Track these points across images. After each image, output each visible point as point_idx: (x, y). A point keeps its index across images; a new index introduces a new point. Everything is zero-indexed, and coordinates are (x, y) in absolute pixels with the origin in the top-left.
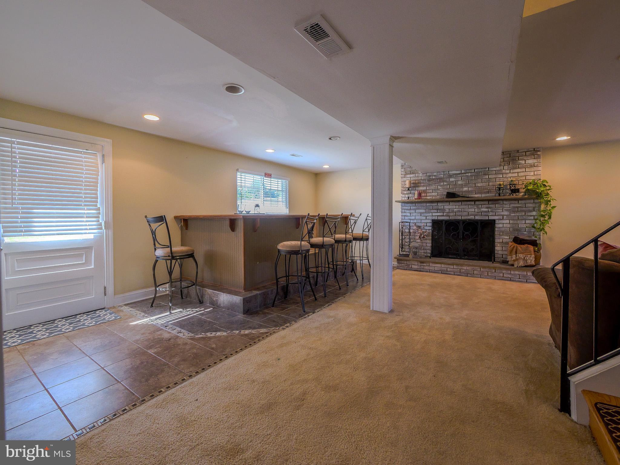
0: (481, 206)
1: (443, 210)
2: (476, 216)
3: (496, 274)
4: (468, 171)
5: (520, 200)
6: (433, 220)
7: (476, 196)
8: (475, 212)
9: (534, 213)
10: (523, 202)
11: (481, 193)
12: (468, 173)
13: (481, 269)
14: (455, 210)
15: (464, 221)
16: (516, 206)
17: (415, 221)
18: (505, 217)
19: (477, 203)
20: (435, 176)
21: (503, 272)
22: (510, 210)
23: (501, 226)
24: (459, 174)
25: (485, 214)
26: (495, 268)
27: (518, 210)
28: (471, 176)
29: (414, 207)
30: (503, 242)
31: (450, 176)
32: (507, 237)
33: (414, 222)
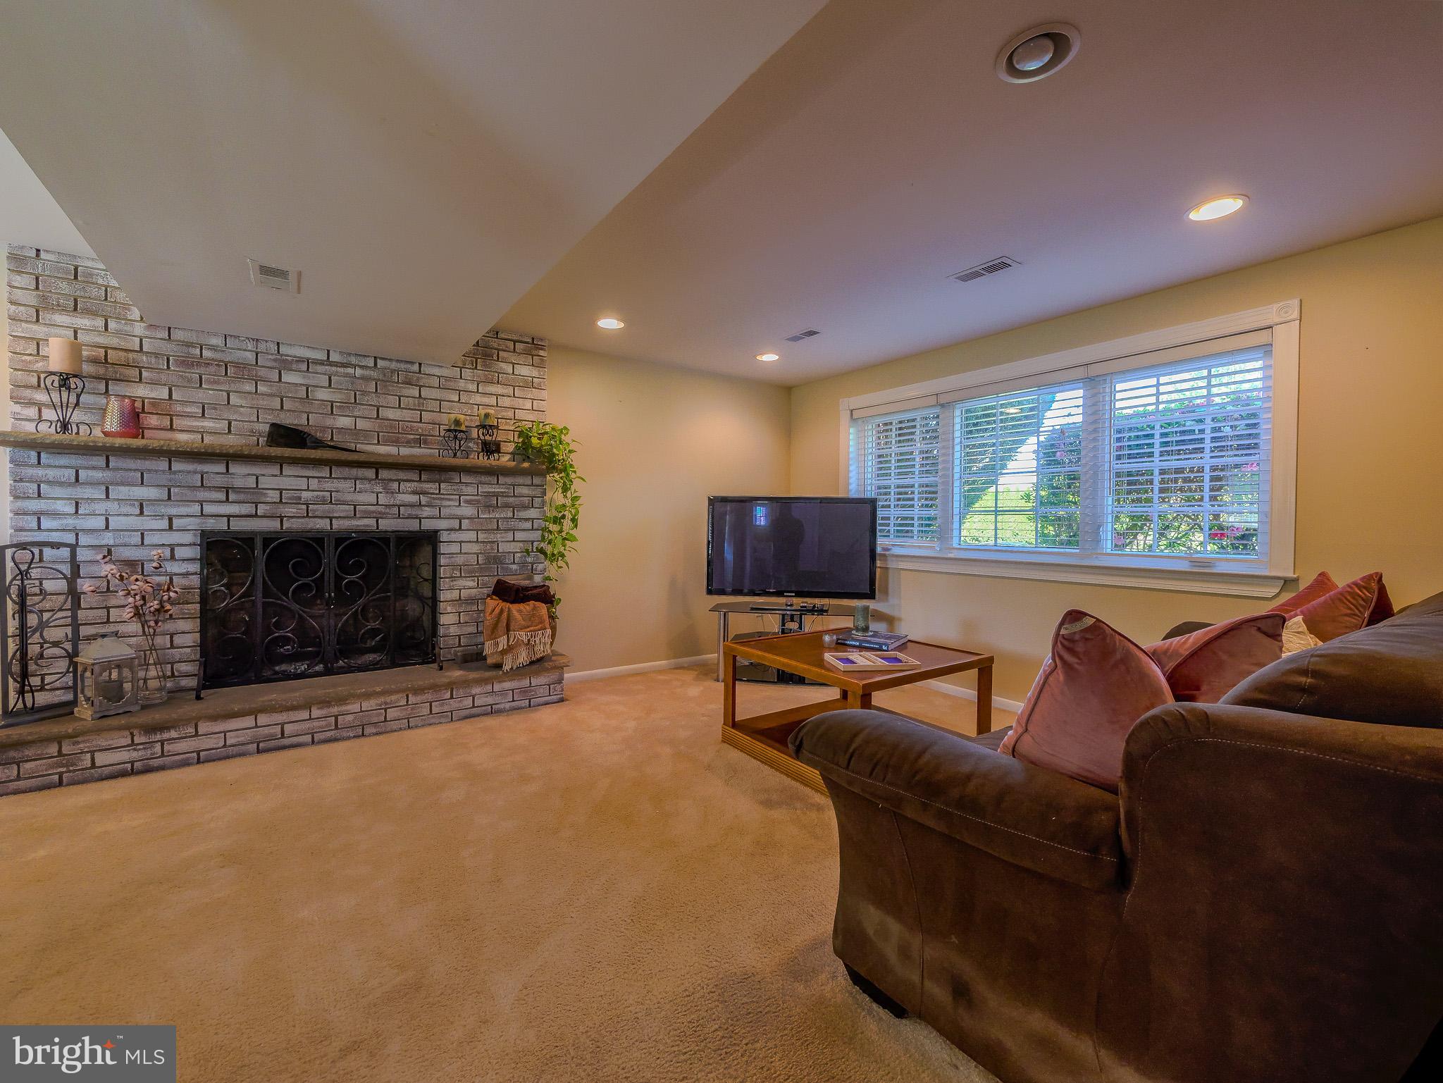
0: (395, 485)
1: (254, 495)
2: (382, 518)
3: (454, 704)
4: (353, 360)
5: (502, 475)
6: (204, 533)
7: (383, 449)
8: (377, 504)
9: (532, 513)
10: (509, 480)
11: (396, 442)
12: (355, 366)
13: (410, 696)
14: (305, 495)
15: (340, 539)
16: (493, 490)
17: (108, 539)
18: (465, 523)
19: (384, 474)
20: (213, 348)
21: (473, 692)
22: (478, 501)
23: (454, 548)
24: (321, 363)
25: (410, 511)
26: (451, 686)
27: (497, 504)
28: (363, 378)
29: (98, 475)
30: (462, 598)
31: (285, 364)
32: (471, 584)
33: (103, 543)
